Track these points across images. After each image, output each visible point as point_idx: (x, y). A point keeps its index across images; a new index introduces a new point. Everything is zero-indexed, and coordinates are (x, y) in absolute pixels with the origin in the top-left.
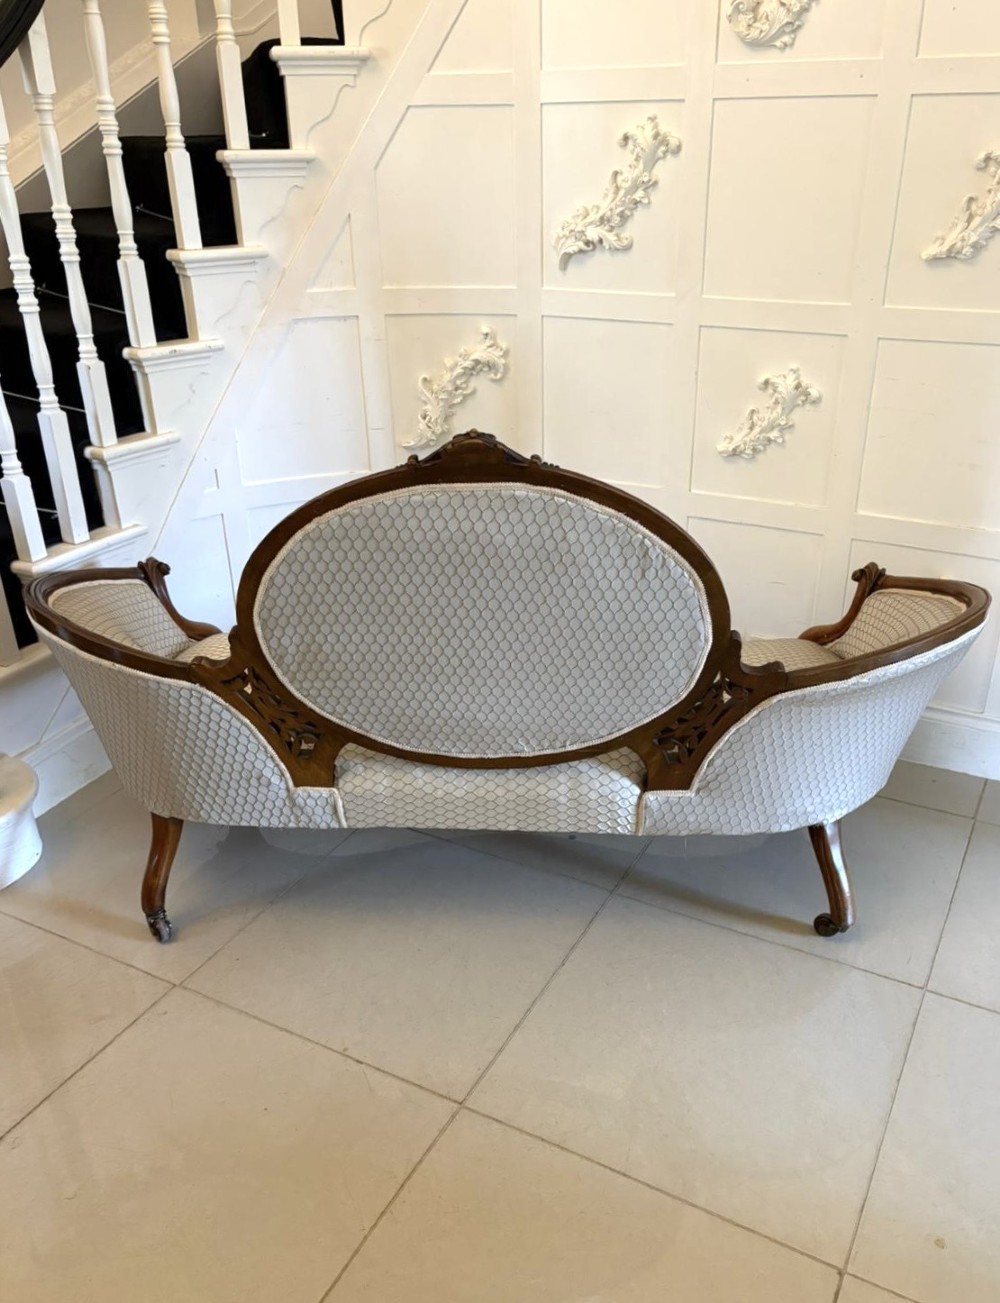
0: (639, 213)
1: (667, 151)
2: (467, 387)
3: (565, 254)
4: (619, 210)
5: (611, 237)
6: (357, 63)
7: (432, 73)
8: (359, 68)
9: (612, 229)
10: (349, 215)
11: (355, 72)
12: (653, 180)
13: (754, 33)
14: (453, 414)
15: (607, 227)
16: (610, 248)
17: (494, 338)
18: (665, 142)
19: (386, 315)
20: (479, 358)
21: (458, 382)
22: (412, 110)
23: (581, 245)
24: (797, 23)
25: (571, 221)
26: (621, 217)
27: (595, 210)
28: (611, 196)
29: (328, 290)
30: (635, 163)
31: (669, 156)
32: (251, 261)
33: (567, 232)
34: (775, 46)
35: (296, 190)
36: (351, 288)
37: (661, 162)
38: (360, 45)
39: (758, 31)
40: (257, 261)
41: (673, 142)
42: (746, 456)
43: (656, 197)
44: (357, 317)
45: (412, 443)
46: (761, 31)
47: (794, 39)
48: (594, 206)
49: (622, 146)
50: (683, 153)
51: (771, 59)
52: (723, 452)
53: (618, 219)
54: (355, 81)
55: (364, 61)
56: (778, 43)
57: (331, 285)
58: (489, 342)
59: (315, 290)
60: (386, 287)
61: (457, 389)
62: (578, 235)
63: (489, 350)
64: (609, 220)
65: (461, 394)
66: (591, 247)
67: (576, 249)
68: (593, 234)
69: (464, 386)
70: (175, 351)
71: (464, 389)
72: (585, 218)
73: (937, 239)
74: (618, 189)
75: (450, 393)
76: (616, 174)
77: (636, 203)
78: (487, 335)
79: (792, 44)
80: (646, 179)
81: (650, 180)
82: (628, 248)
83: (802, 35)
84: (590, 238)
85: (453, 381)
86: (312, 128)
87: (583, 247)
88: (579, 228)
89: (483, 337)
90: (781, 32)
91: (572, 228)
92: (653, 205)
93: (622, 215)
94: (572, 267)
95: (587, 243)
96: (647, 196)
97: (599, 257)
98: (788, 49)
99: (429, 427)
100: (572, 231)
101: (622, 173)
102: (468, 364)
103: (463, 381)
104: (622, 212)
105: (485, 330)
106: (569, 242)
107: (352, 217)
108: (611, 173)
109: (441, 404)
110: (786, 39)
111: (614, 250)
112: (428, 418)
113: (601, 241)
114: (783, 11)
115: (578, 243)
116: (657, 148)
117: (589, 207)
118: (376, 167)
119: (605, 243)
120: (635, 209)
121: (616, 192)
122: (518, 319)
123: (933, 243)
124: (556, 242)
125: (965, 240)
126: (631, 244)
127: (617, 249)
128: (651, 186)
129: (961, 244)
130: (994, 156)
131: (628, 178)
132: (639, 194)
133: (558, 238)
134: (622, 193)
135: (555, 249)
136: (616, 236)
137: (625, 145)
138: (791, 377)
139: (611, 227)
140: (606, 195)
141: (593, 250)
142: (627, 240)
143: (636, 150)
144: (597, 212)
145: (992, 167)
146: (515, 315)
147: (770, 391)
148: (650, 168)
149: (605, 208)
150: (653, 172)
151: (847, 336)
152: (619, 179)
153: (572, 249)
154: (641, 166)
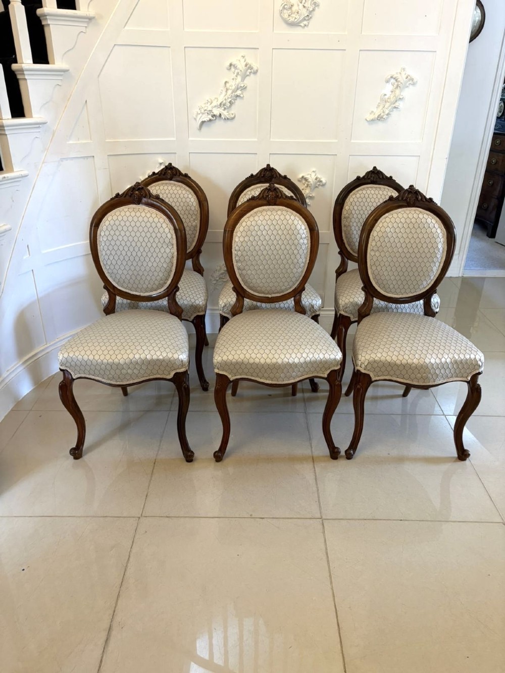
0: (238, 101)
1: (251, 72)
3: (202, 121)
4: (230, 100)
5: (225, 114)
6: (87, 20)
7: (126, 28)
8: (88, 23)
10: (86, 101)
11: (86, 26)
12: (245, 86)
13: (291, 19)
15: (223, 108)
16: (225, 119)
18: (250, 68)
19: (108, 155)
22: (116, 47)
23: (210, 117)
24: (310, 16)
25: (203, 105)
27: (216, 100)
28: (224, 93)
29: (78, 142)
30: (235, 77)
31: (252, 75)
32: (38, 126)
33: (203, 111)
34: (301, 26)
35: (58, 86)
36: (90, 141)
37: (248, 78)
38: (88, 11)
39: (294, 18)
40: (40, 126)
41: (255, 68)
43: (246, 94)
44: (93, 156)
46: (295, 18)
47: (309, 23)
48: (215, 98)
49: (228, 69)
50: (258, 73)
51: (297, 31)
53: (229, 104)
54: (86, 30)
55: (90, 19)
56: (302, 24)
57: (79, 140)
59: (71, 142)
60: (107, 141)
62: (209, 113)
64: (224, 105)
66: (215, 118)
67: (208, 119)
68: (216, 112)
70: (5, 177)
72: (211, 104)
73: (372, 112)
74: (227, 90)
76: (226, 82)
77: (237, 96)
78: (161, 164)
79: (308, 25)
80: (242, 85)
82: (233, 119)
83: (312, 22)
84: (215, 113)
86: (65, 53)
87: (212, 118)
88: (210, 109)
89: (159, 165)
90: (304, 19)
91: (205, 108)
92: (245, 98)
93: (230, 102)
94: (204, 129)
95: (214, 116)
96: (242, 94)
97: (219, 123)
98: (306, 27)
100: (205, 110)
101: (228, 83)
104: (230, 101)
106: (204, 116)
107: (87, 102)
108: (224, 82)
110: (305, 22)
113: (220, 115)
114: (305, 10)
116: (247, 70)
117: (213, 99)
118: (99, 76)
119: (222, 116)
120: (236, 99)
121: (226, 92)
122: (177, 155)
123: (371, 114)
124: (197, 116)
125: (384, 112)
126: (235, 116)
127: (228, 119)
128: (244, 88)
129: (382, 114)
130: (394, 77)
131: (232, 85)
132: (239, 92)
133: (198, 114)
134: (230, 92)
135: (195, 119)
136: (228, 112)
137: (230, 69)
138: (313, 174)
139: (225, 108)
140: (221, 93)
141: (215, 119)
142: (233, 114)
143: (236, 71)
144: (217, 101)
145: (393, 81)
146: (175, 153)
147: (304, 181)
148: (243, 80)
149: (221, 99)
150: (245, 82)
151: (336, 155)
152: (228, 85)
153: (205, 119)
154: (239, 79)
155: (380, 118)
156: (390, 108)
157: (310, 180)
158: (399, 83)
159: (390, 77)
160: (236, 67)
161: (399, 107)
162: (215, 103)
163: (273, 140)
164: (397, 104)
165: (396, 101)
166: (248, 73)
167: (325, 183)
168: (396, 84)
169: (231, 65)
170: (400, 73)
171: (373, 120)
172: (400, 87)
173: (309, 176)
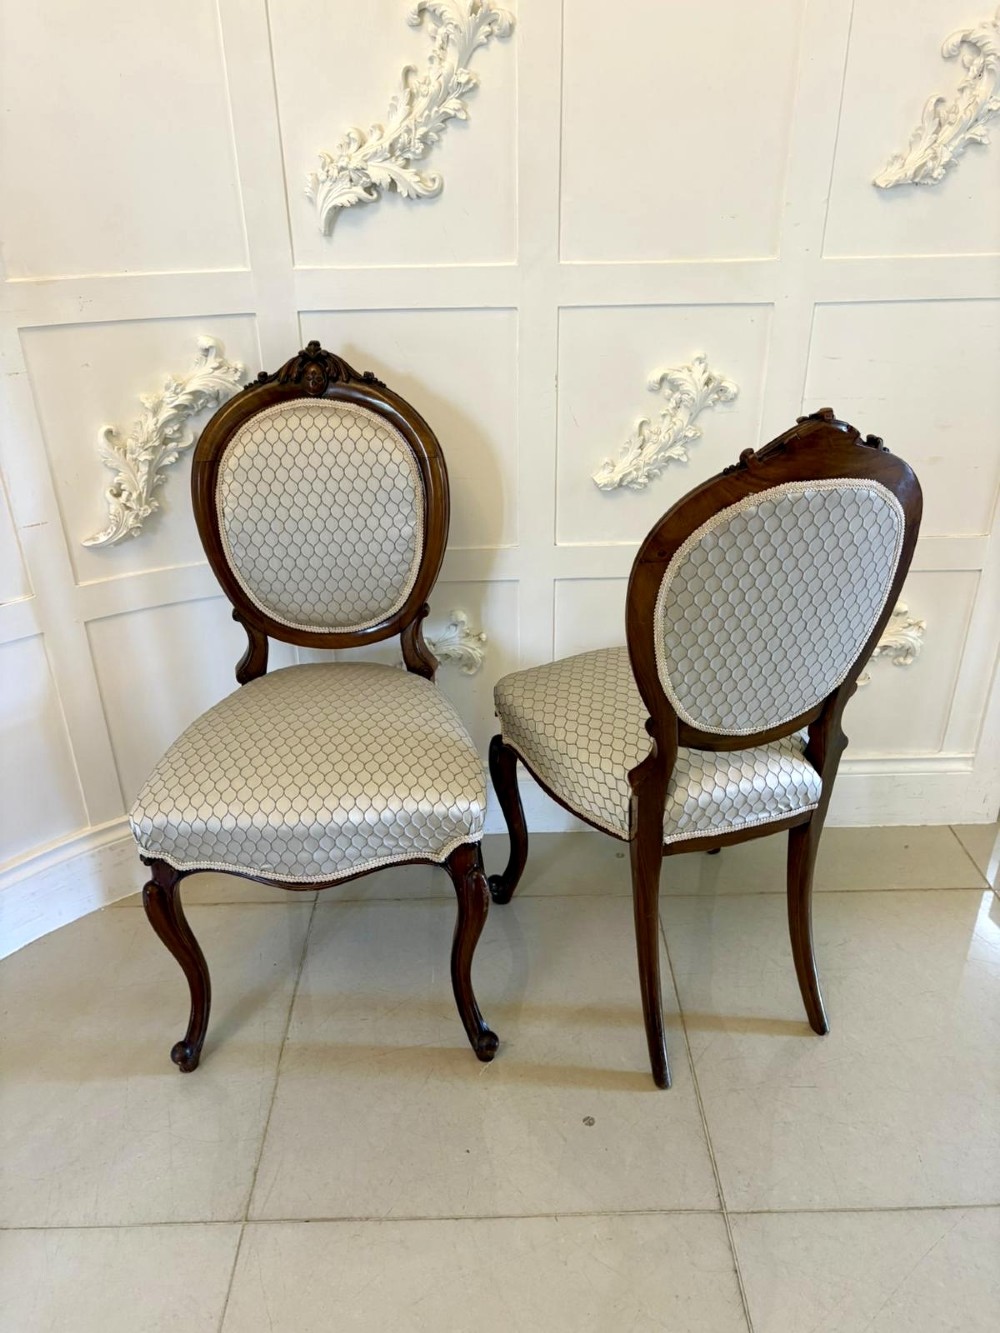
0: (450, 137)
1: (492, 33)
2: (182, 436)
3: (335, 207)
4: (422, 131)
5: (408, 179)
9: (407, 163)
12: (474, 81)
14: (166, 481)
15: (401, 161)
16: (408, 195)
17: (219, 354)
18: (490, 19)
20: (200, 388)
21: (169, 431)
25: (335, 153)
26: (425, 143)
27: (377, 134)
28: (403, 108)
30: (438, 52)
31: (495, 43)
33: (334, 173)
37: (480, 52)
41: (504, 19)
42: (636, 486)
43: (475, 110)
45: (102, 538)
48: (375, 128)
49: (413, 26)
50: (517, 35)
52: (605, 485)
53: (422, 146)
58: (212, 362)
61: (166, 441)
62: (354, 177)
63: (217, 373)
64: (403, 149)
65: (175, 450)
66: (375, 195)
67: (354, 200)
68: (379, 173)
69: (177, 435)
71: (177, 440)
72: (360, 147)
73: (896, 157)
74: (412, 97)
75: (154, 449)
76: (408, 72)
77: (447, 118)
78: (207, 351)
80: (463, 79)
81: (468, 82)
82: (435, 195)
84: (375, 179)
85: (161, 429)
87: (364, 195)
88: (356, 165)
89: (199, 354)
91: (342, 165)
92: (472, 122)
93: (424, 139)
94: (342, 231)
95: (372, 188)
96: (463, 108)
97: (388, 212)
99: (128, 508)
100: (342, 169)
101: (415, 72)
102: (182, 399)
103: (176, 428)
104: (425, 136)
105: (206, 342)
106: (338, 188)
108: (401, 71)
109: (144, 469)
111: (415, 198)
112: (125, 495)
113: (393, 184)
115: (354, 189)
116: (477, 27)
117: (365, 130)
119: (400, 188)
120: (442, 130)
121: (411, 102)
122: (256, 321)
123: (891, 164)
124: (315, 189)
125: (935, 158)
126: (441, 190)
127: (418, 197)
128: (468, 91)
129: (930, 164)
130: (972, 37)
131: (430, 78)
132: (452, 105)
133: (317, 182)
134: (421, 103)
135: (311, 201)
136: (416, 174)
137: (420, 24)
138: (698, 369)
139: (407, 160)
140: (394, 108)
141: (377, 200)
142: (434, 180)
143: (442, 31)
144: (381, 137)
145: (966, 54)
146: (254, 314)
147: (667, 391)
148: (465, 60)
149: (394, 127)
150: (473, 66)
151: (773, 304)
152: (413, 81)
153: (343, 200)
154: (452, 56)
155: (920, 180)
156: (956, 142)
157: (688, 387)
158: (991, 58)
159: (958, 38)
160: (439, 19)
161: (985, 141)
162: (373, 144)
163: (568, 262)
164: (979, 131)
165: (976, 120)
166: (481, 38)
167: (736, 395)
168: (979, 61)
169: (422, 11)
170: (995, 26)
171: (897, 185)
172: (991, 71)
173: (686, 371)
